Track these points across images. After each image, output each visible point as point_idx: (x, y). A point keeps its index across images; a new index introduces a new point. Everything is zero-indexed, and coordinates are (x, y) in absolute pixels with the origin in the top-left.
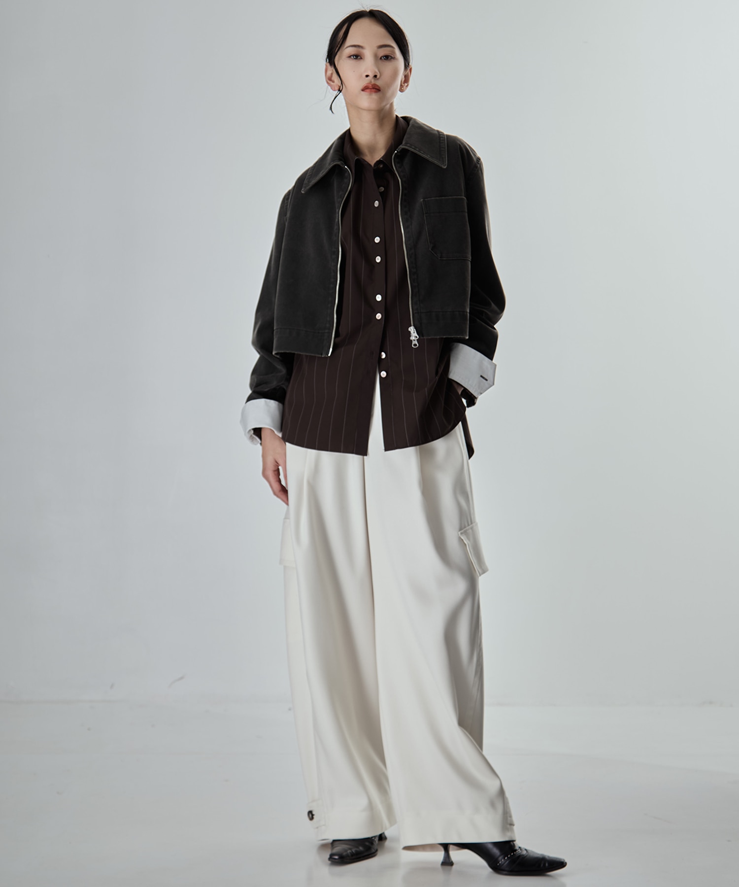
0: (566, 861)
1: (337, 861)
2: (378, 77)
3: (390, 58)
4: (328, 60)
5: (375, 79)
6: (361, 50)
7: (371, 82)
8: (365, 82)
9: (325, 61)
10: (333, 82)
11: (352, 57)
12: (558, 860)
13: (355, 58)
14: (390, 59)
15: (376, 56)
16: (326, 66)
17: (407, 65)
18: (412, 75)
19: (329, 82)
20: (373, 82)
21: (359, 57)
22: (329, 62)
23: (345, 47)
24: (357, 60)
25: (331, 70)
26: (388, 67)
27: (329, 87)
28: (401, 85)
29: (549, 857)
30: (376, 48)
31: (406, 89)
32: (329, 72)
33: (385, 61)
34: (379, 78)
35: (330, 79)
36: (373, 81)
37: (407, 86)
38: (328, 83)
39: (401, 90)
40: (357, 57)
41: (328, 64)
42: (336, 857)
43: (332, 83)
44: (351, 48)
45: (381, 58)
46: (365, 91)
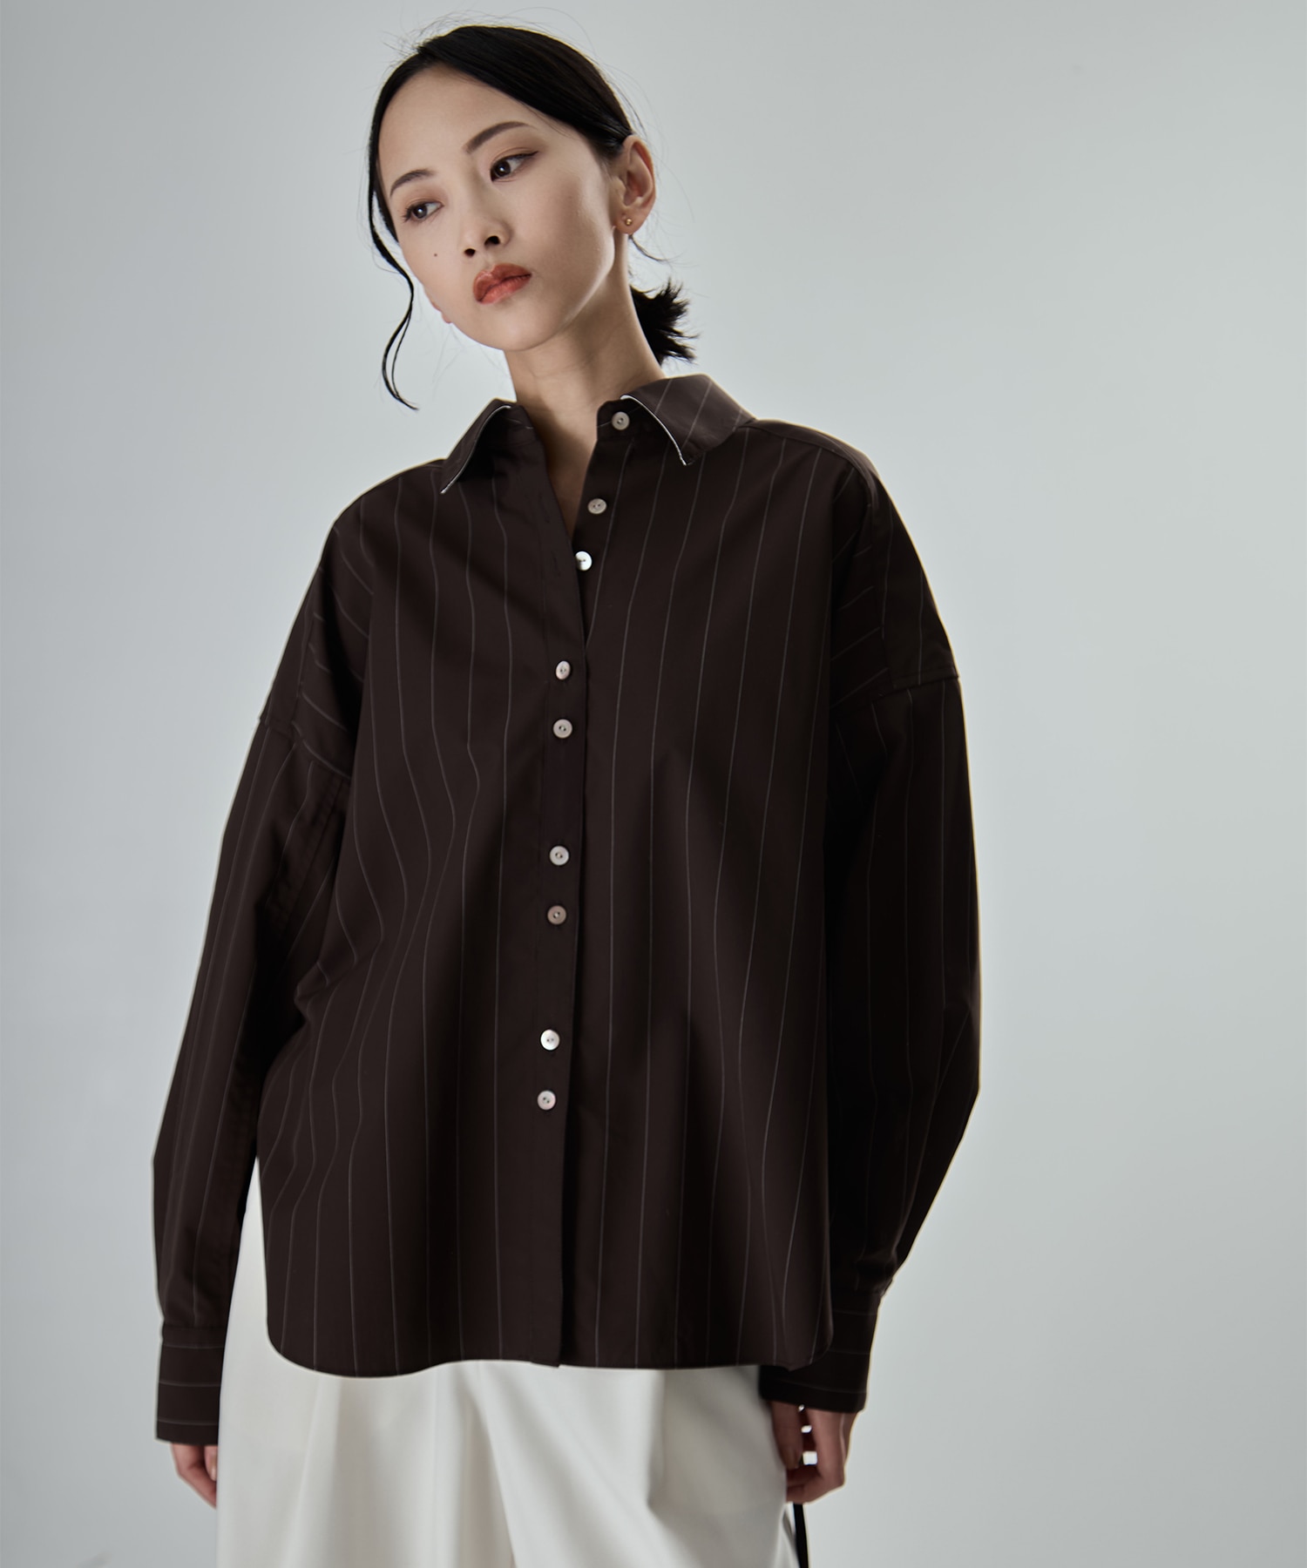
2: (503, 239)
5: (495, 252)
6: (427, 181)
7: (488, 264)
8: (471, 273)
15: (474, 176)
20: (494, 260)
23: (388, 192)
30: (463, 156)
34: (508, 241)
36: (491, 258)
44: (404, 187)
45: (491, 177)
46: (488, 297)
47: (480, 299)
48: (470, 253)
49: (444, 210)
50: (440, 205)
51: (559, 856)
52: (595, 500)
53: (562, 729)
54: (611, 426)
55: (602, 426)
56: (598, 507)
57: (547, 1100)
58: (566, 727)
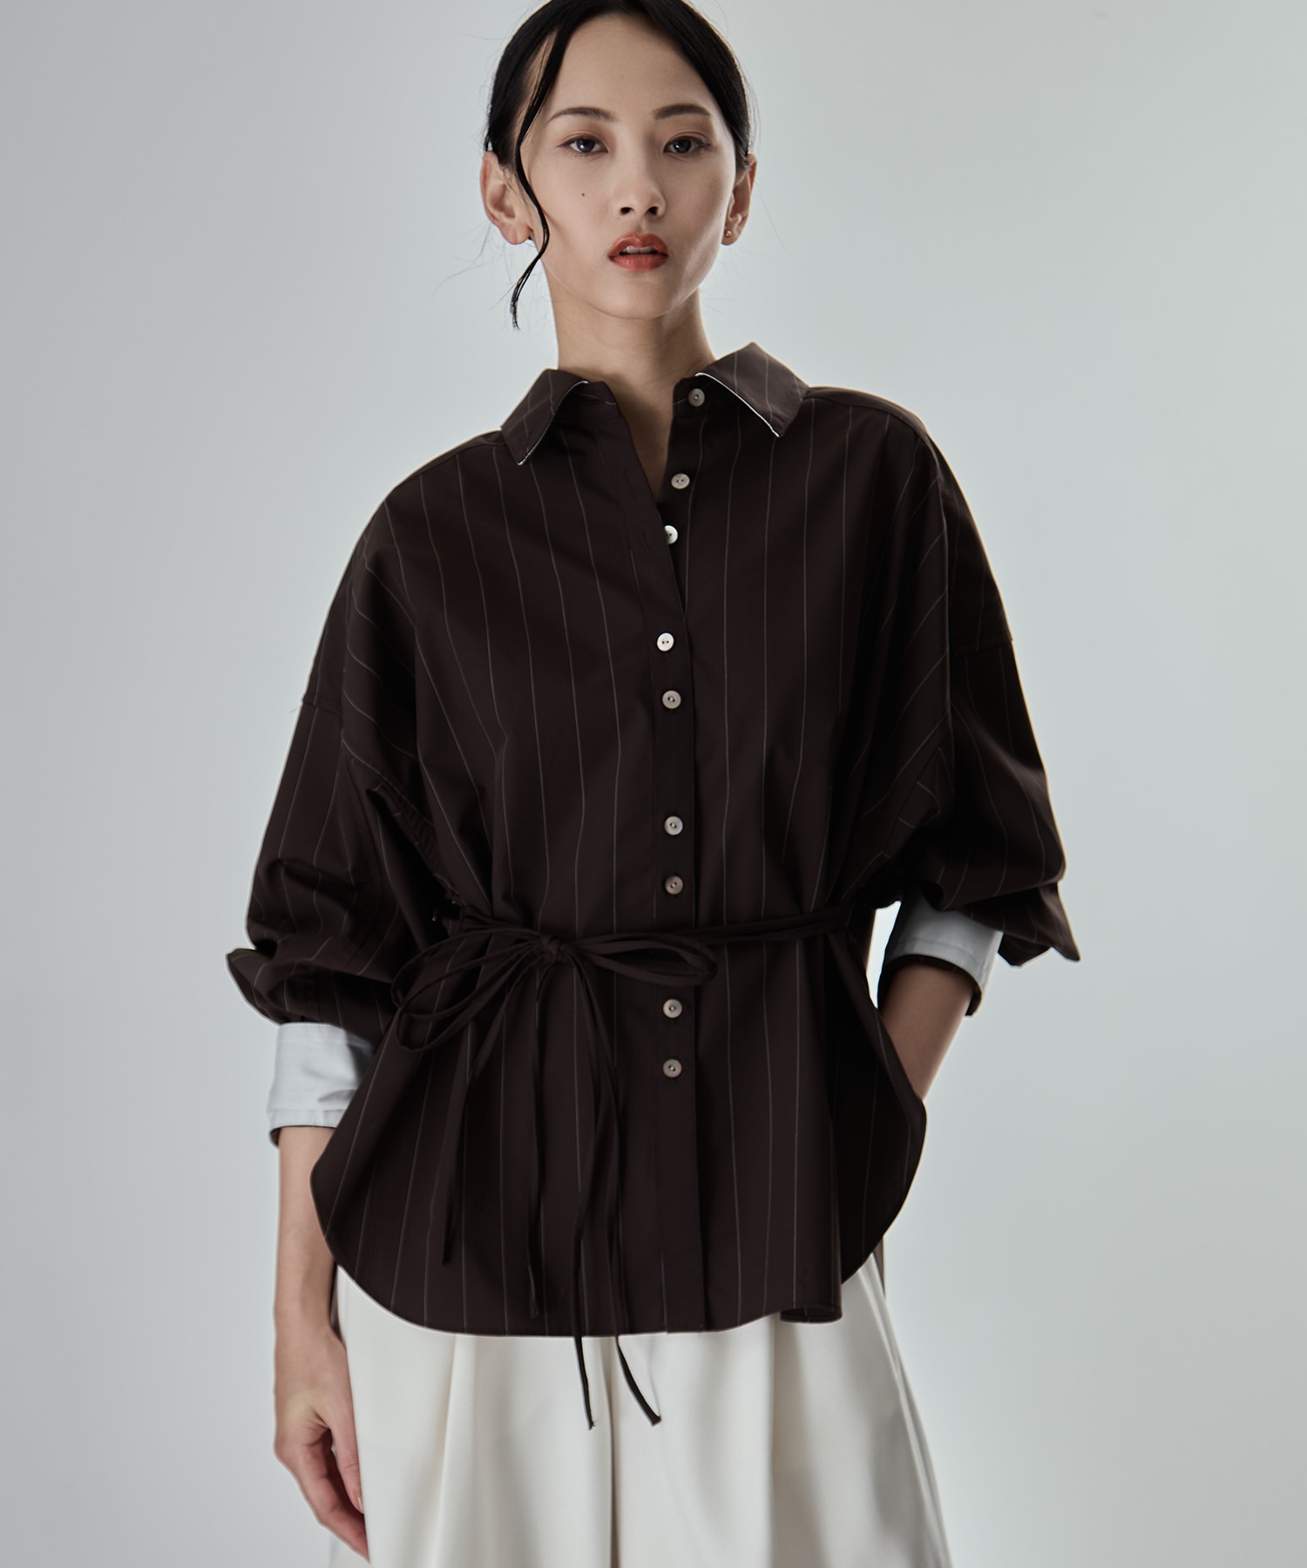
2: (660, 211)
3: (693, 146)
4: (490, 145)
5: (651, 221)
6: (602, 123)
7: (639, 229)
8: (618, 230)
9: (482, 146)
10: (510, 215)
11: (574, 146)
13: (583, 151)
14: (698, 149)
15: (650, 142)
16: (486, 162)
17: (743, 161)
18: (754, 184)
19: (496, 213)
20: (645, 230)
21: (597, 147)
22: (495, 151)
23: (553, 113)
24: (590, 158)
25: (501, 177)
26: (689, 180)
27: (495, 229)
28: (727, 224)
30: (650, 118)
31: (739, 232)
32: (495, 183)
33: (679, 156)
34: (663, 216)
35: (498, 205)
36: (644, 225)
37: (744, 219)
38: (492, 218)
39: (728, 239)
40: (591, 144)
41: (494, 160)
43: (506, 220)
44: (570, 118)
45: (666, 150)
46: (622, 260)
47: (612, 257)
48: (625, 210)
49: (607, 157)
50: (604, 150)
51: (674, 826)
52: (678, 475)
53: (671, 699)
54: (687, 403)
55: (679, 402)
56: (681, 482)
57: (673, 1068)
58: (676, 698)
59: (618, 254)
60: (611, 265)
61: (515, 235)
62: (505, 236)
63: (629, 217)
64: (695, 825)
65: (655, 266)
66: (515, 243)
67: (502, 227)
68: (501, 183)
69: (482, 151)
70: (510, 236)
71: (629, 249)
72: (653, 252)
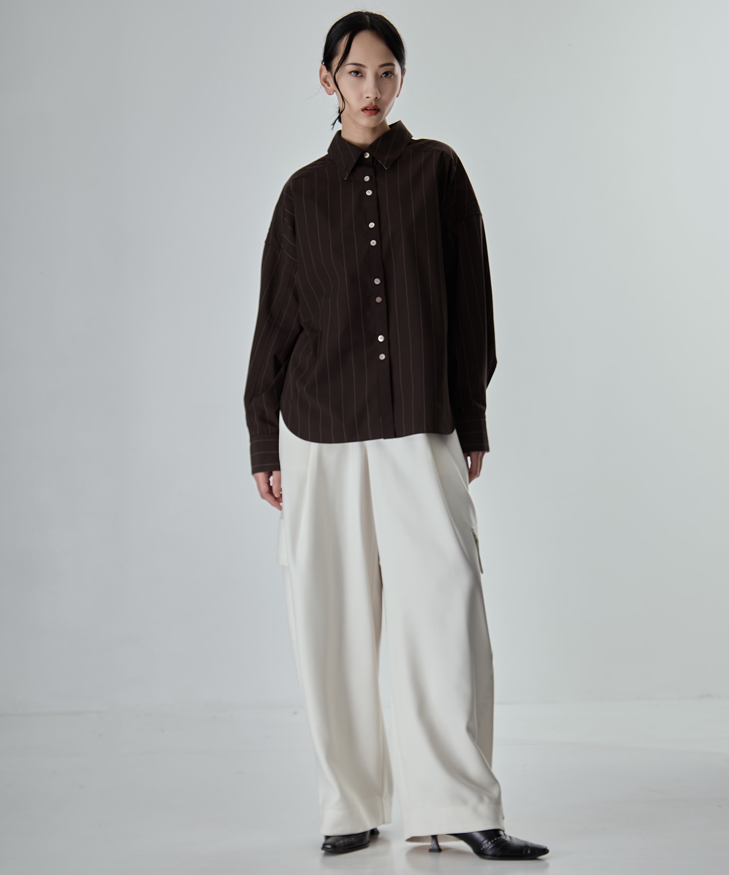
0: (548, 848)
1: (329, 850)
3: (389, 75)
4: (324, 63)
5: (375, 101)
6: (362, 68)
7: (372, 104)
10: (329, 85)
11: (352, 73)
12: (540, 847)
13: (355, 75)
14: (391, 75)
15: (377, 75)
16: (321, 67)
19: (323, 83)
20: (374, 104)
21: (359, 75)
22: (325, 65)
23: (347, 63)
24: (357, 78)
25: (325, 72)
29: (531, 844)
30: (377, 68)
32: (324, 74)
33: (385, 78)
34: (379, 99)
35: (325, 81)
36: (373, 102)
40: (358, 73)
41: (324, 68)
42: (329, 847)
44: (352, 65)
45: (381, 77)
46: (366, 111)
47: (363, 110)
48: (368, 97)
49: (363, 78)
50: (362, 76)
53: (373, 243)
59: (365, 109)
60: (362, 112)
61: (330, 93)
62: (327, 92)
63: (368, 99)
64: (384, 281)
65: (376, 114)
66: (330, 95)
67: (326, 88)
68: (326, 74)
69: (321, 63)
70: (328, 92)
71: (368, 108)
72: (375, 109)
